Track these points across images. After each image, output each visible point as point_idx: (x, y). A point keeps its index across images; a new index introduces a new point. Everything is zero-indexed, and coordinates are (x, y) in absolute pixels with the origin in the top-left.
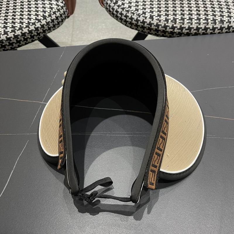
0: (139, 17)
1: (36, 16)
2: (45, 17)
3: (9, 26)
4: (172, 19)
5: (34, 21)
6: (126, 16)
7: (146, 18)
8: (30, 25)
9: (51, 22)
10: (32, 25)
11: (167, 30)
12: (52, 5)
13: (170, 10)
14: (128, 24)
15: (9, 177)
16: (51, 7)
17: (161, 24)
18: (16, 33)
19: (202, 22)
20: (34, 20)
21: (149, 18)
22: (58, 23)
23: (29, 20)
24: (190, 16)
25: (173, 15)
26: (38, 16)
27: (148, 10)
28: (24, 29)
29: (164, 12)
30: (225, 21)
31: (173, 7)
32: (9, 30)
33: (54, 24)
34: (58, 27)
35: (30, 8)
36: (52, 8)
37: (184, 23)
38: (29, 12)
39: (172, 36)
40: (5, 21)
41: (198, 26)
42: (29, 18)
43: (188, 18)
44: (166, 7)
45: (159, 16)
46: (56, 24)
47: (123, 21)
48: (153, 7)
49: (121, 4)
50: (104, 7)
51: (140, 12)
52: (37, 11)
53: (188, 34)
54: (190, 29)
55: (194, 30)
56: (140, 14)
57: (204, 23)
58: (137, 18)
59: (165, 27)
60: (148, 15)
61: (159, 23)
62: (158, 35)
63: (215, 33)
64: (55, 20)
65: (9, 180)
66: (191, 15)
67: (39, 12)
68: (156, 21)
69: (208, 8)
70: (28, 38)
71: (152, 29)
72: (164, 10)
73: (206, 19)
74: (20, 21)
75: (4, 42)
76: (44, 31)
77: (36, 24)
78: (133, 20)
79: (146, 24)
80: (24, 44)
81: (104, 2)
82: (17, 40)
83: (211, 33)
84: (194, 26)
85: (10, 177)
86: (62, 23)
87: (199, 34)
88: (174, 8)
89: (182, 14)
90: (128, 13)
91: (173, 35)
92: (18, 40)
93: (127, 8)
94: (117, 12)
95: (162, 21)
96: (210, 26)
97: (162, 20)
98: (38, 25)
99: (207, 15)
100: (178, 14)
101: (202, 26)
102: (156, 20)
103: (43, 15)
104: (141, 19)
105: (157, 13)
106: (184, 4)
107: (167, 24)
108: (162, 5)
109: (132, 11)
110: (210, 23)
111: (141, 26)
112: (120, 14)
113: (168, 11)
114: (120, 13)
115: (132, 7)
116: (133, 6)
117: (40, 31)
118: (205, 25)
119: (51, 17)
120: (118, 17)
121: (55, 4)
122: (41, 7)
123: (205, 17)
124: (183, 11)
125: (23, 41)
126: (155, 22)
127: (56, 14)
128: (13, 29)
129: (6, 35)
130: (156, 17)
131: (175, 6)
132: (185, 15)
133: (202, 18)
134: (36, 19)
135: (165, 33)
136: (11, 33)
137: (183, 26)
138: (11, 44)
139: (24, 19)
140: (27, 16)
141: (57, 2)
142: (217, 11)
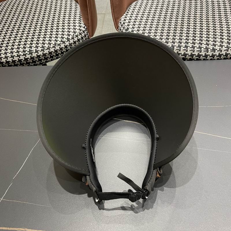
3: (40, 46)
8: (56, 45)
9: (73, 44)
10: (57, 46)
13: (170, 38)
18: (44, 52)
20: (60, 41)
23: (55, 42)
24: (186, 44)
25: (172, 43)
26: (63, 39)
28: (51, 49)
29: (165, 40)
30: (216, 49)
31: (174, 35)
32: (40, 49)
35: (58, 32)
36: (75, 32)
37: (181, 50)
38: (56, 35)
40: (37, 42)
41: (192, 53)
42: (56, 40)
43: (184, 46)
44: (167, 35)
48: (156, 35)
52: (63, 35)
53: (184, 59)
54: (185, 55)
55: (189, 56)
57: (197, 51)
63: (208, 60)
64: (76, 42)
66: (188, 43)
67: (65, 35)
69: (203, 38)
70: (54, 56)
72: (165, 38)
73: (200, 48)
74: (49, 43)
75: (35, 58)
77: (61, 45)
80: (50, 60)
81: (119, 28)
82: (45, 57)
83: (204, 59)
84: (189, 53)
87: (194, 59)
88: (174, 37)
89: (179, 42)
92: (46, 57)
96: (203, 53)
98: (63, 46)
99: (201, 44)
100: (176, 42)
101: (196, 53)
103: (68, 38)
106: (183, 34)
108: (164, 33)
110: (203, 51)
117: (64, 50)
118: (199, 52)
119: (74, 39)
121: (78, 29)
122: (67, 31)
123: (199, 46)
124: (181, 39)
125: (49, 58)
127: (78, 37)
128: (42, 49)
129: (37, 53)
132: (182, 43)
133: (196, 47)
134: (62, 41)
136: (40, 51)
137: (179, 52)
138: (40, 60)
139: (52, 41)
140: (54, 38)
141: (79, 27)
142: (211, 40)
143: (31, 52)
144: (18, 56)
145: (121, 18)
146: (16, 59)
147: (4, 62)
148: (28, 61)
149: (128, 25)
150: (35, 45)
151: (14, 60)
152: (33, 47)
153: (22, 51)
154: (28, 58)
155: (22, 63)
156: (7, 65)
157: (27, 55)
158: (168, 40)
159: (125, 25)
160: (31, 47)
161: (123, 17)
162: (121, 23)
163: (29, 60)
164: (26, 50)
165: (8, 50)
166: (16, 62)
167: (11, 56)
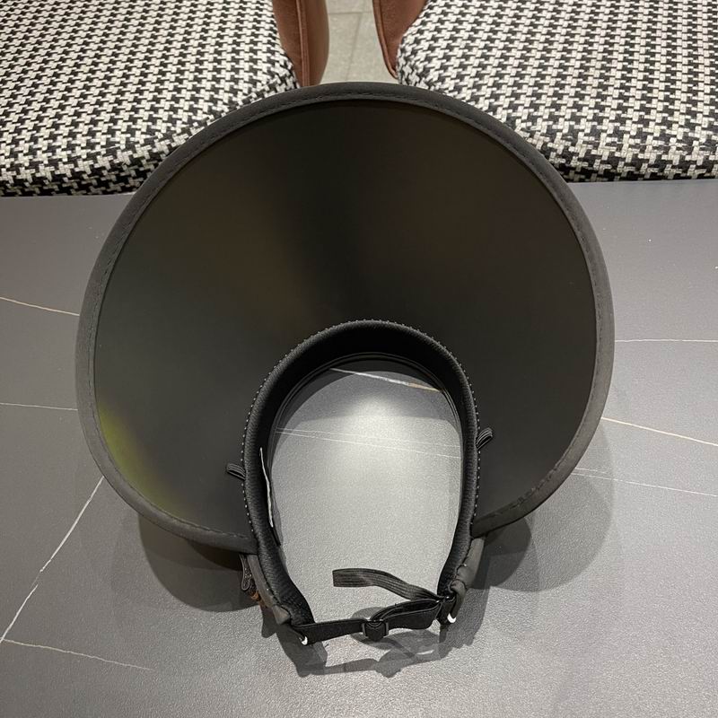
1: (211, 104)
3: (140, 130)
4: (566, 131)
5: (205, 116)
8: (192, 126)
10: (196, 128)
11: (551, 160)
12: (256, 74)
13: (565, 105)
16: (255, 77)
17: (534, 141)
18: (155, 147)
19: (650, 145)
20: (204, 113)
23: (191, 114)
24: (617, 124)
25: (570, 120)
26: (216, 104)
27: (504, 101)
28: (176, 138)
29: (547, 110)
31: (577, 95)
32: (140, 138)
35: (199, 80)
36: (254, 82)
37: (599, 144)
38: (194, 93)
40: (133, 113)
41: (637, 155)
42: (191, 109)
43: (611, 131)
44: (555, 94)
45: (532, 119)
48: (519, 91)
49: (435, 79)
52: (217, 91)
53: (609, 176)
54: (613, 160)
55: (626, 164)
57: (654, 148)
59: (546, 151)
61: (530, 141)
63: (689, 178)
66: (623, 121)
67: (221, 92)
72: (549, 104)
73: (665, 137)
74: (170, 117)
75: (125, 168)
81: (398, 69)
82: (156, 165)
83: (677, 177)
84: (627, 154)
87: (641, 177)
88: (577, 99)
89: (595, 118)
93: (450, 92)
95: (537, 135)
96: (674, 156)
97: (539, 131)
99: (670, 125)
100: (586, 117)
102: (522, 130)
103: (230, 98)
105: (526, 111)
106: (610, 89)
107: (550, 145)
108: (545, 87)
110: (674, 148)
113: (558, 107)
115: (464, 89)
116: (466, 86)
118: (659, 153)
121: (265, 71)
122: (228, 78)
123: (663, 131)
124: (603, 109)
128: (148, 136)
129: (130, 152)
130: (523, 121)
131: (583, 92)
132: (605, 121)
133: (652, 134)
134: (210, 111)
136: (142, 146)
137: (594, 152)
138: (141, 174)
139: (179, 110)
140: (187, 103)
141: (269, 65)
142: (702, 113)
143: (111, 149)
144: (72, 160)
145: (405, 35)
146: (65, 169)
147: (26, 180)
148: (102, 175)
149: (428, 59)
150: (125, 125)
151: (58, 173)
152: (119, 130)
153: (84, 145)
154: (104, 168)
155: (84, 183)
156: (37, 190)
157: (98, 157)
158: (557, 110)
159: (417, 58)
160: (111, 132)
161: (413, 30)
162: (403, 50)
163: (105, 173)
164: (97, 140)
165: (40, 140)
166: (66, 179)
167: (49, 161)
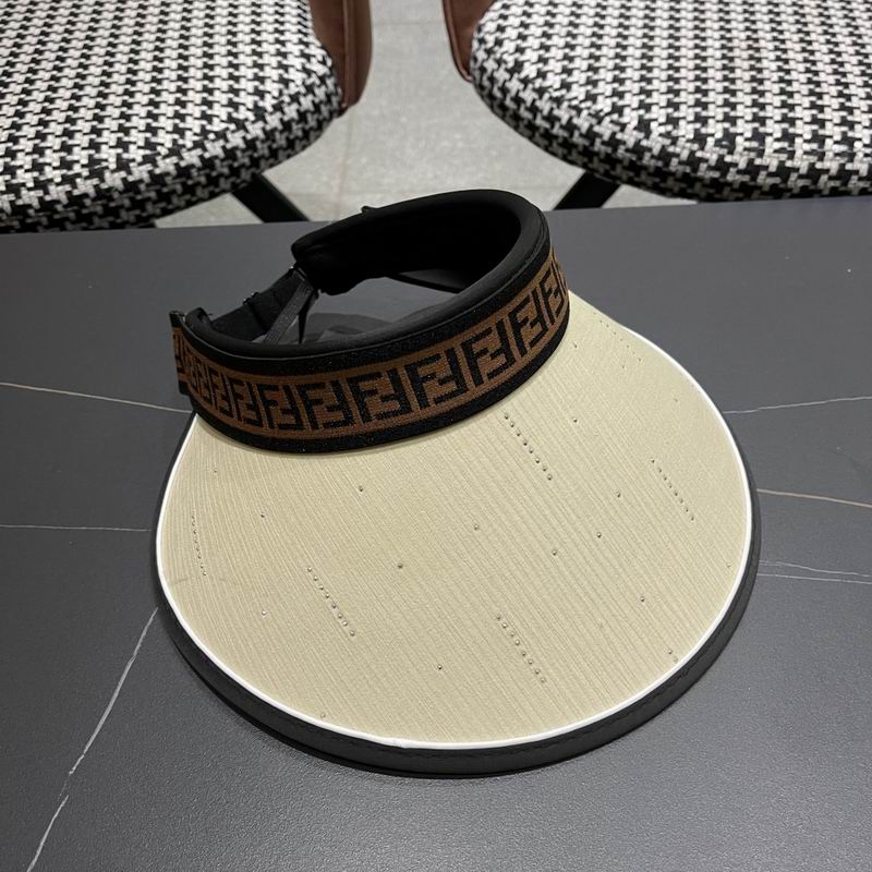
0: (599, 123)
1: (230, 110)
2: (260, 113)
3: (135, 143)
4: (719, 135)
5: (224, 126)
6: (551, 119)
7: (623, 127)
8: (206, 138)
9: (281, 132)
10: (213, 141)
11: (700, 174)
12: (287, 71)
13: (714, 103)
14: (555, 144)
15: (117, 684)
16: (286, 76)
17: (678, 150)
18: (157, 166)
19: (831, 150)
20: (222, 121)
21: (635, 129)
22: (306, 134)
23: (204, 122)
24: (785, 125)
25: (723, 121)
26: (237, 109)
27: (632, 100)
28: (185, 155)
29: (691, 110)
31: (726, 90)
32: (136, 153)
33: (292, 137)
34: (304, 148)
35: (211, 79)
36: (285, 82)
37: (764, 151)
38: (205, 95)
39: (717, 196)
40: (122, 121)
41: (814, 164)
42: (204, 116)
43: (778, 135)
44: (698, 90)
45: (672, 121)
46: (297, 138)
47: (537, 135)
48: (649, 87)
49: (533, 75)
50: (469, 81)
51: (604, 105)
52: (236, 92)
53: (776, 193)
54: (784, 172)
55: (801, 177)
56: (602, 114)
57: (836, 155)
58: (591, 126)
59: (693, 161)
60: (631, 117)
61: (671, 149)
62: (662, 191)
64: (294, 124)
65: (116, 695)
66: (792, 122)
67: (242, 94)
68: (660, 139)
69: (853, 98)
70: (199, 183)
71: (645, 168)
72: (692, 102)
73: (847, 140)
74: (176, 126)
75: (116, 195)
76: (255, 162)
77: (229, 135)
78: (576, 134)
79: (621, 150)
80: (183, 203)
81: (472, 64)
82: (159, 192)
83: (864, 192)
84: (801, 162)
85: (120, 684)
86: (317, 133)
87: (819, 193)
88: (727, 96)
89: (756, 118)
90: (558, 107)
91: (720, 191)
92: (165, 190)
93: (556, 90)
94: (518, 100)
95: (681, 141)
96: (861, 165)
97: (684, 136)
98: (236, 140)
99: (851, 125)
100: (742, 117)
101: (832, 165)
102: (661, 135)
103: (256, 104)
104: (605, 129)
105: (663, 111)
106: (767, 83)
107: (699, 154)
108: (683, 82)
109: (575, 103)
110: (860, 155)
111: (602, 156)
112: (527, 109)
113: (705, 106)
114: (529, 104)
115: (574, 87)
116: (577, 82)
117: (241, 161)
118: (842, 161)
119: (283, 113)
120: (523, 119)
121: (299, 67)
122: (250, 76)
123: (844, 133)
124: (762, 107)
125: (179, 196)
126: (655, 143)
127: (299, 104)
128: (148, 152)
129: (123, 174)
130: (660, 125)
131: (732, 87)
132: (769, 122)
133: (831, 137)
134: (230, 119)
135: (691, 186)
136: (140, 164)
137: (758, 162)
138: (138, 204)
139: (188, 118)
140: (197, 108)
141: (303, 60)
143: (96, 170)
144: (41, 185)
145: (482, 22)
146: (30, 197)
148: (84, 206)
149: (520, 50)
150: (114, 136)
151: (20, 202)
152: (106, 143)
153: (56, 164)
154: (85, 195)
155: (56, 217)
157: (78, 180)
158: (703, 110)
159: (503, 49)
160: (95, 146)
161: (490, 15)
162: (482, 41)
163: (88, 202)
164: (76, 158)
166: (31, 212)
167: (7, 186)
